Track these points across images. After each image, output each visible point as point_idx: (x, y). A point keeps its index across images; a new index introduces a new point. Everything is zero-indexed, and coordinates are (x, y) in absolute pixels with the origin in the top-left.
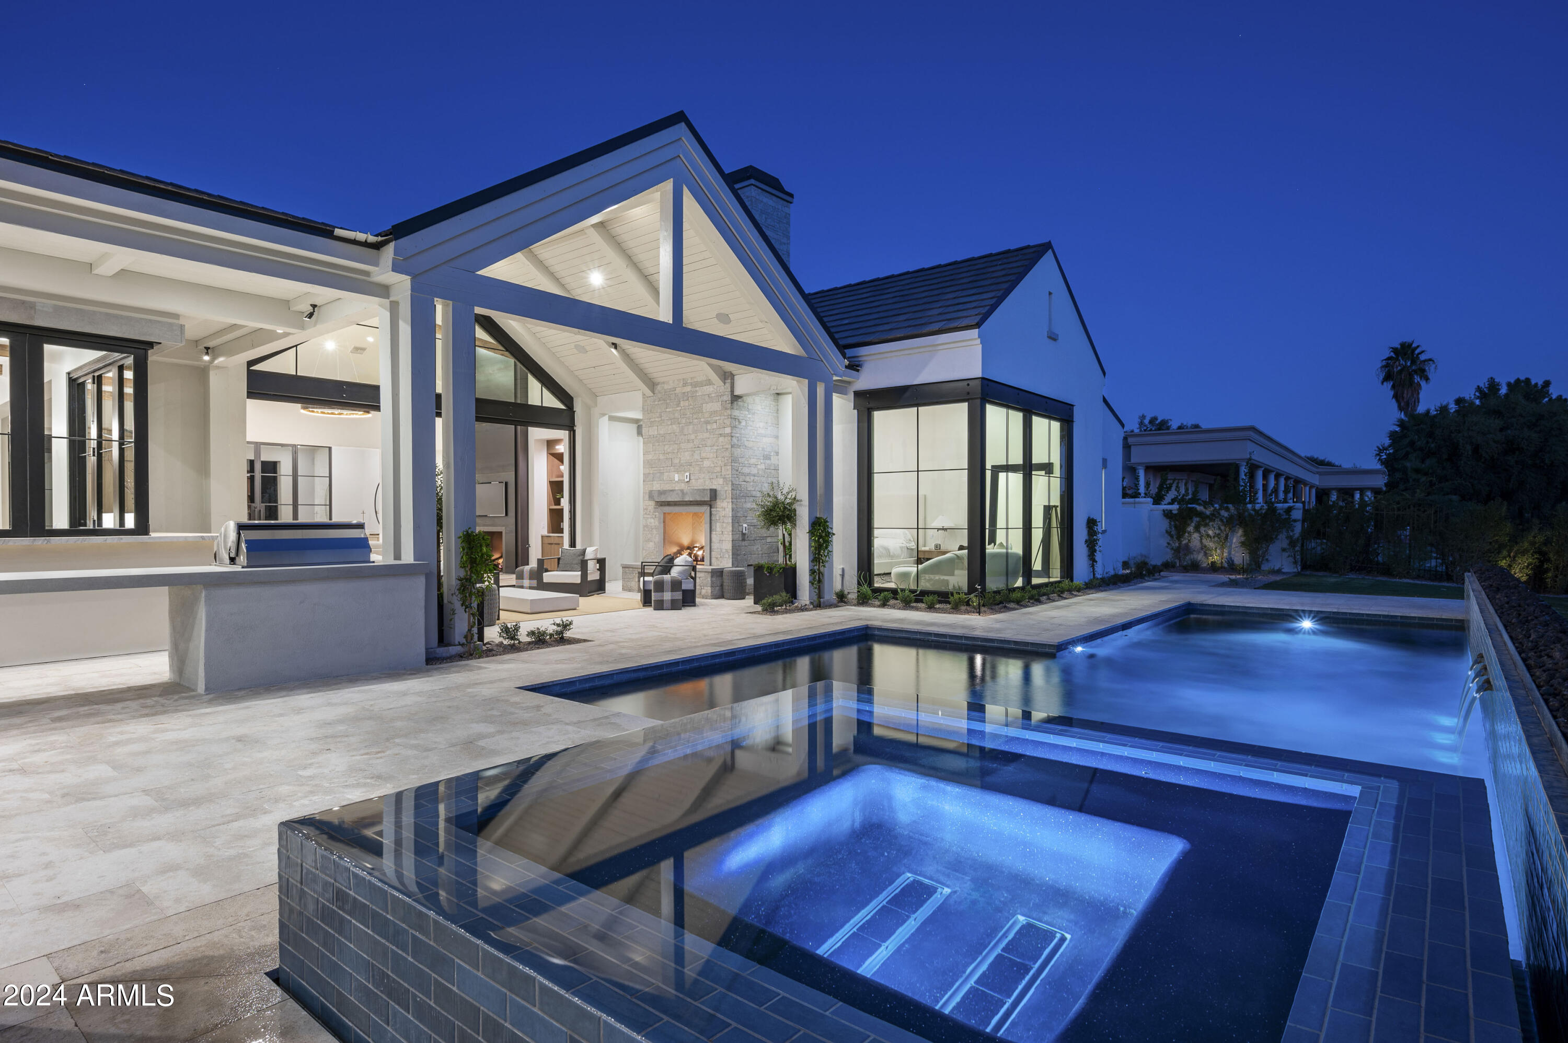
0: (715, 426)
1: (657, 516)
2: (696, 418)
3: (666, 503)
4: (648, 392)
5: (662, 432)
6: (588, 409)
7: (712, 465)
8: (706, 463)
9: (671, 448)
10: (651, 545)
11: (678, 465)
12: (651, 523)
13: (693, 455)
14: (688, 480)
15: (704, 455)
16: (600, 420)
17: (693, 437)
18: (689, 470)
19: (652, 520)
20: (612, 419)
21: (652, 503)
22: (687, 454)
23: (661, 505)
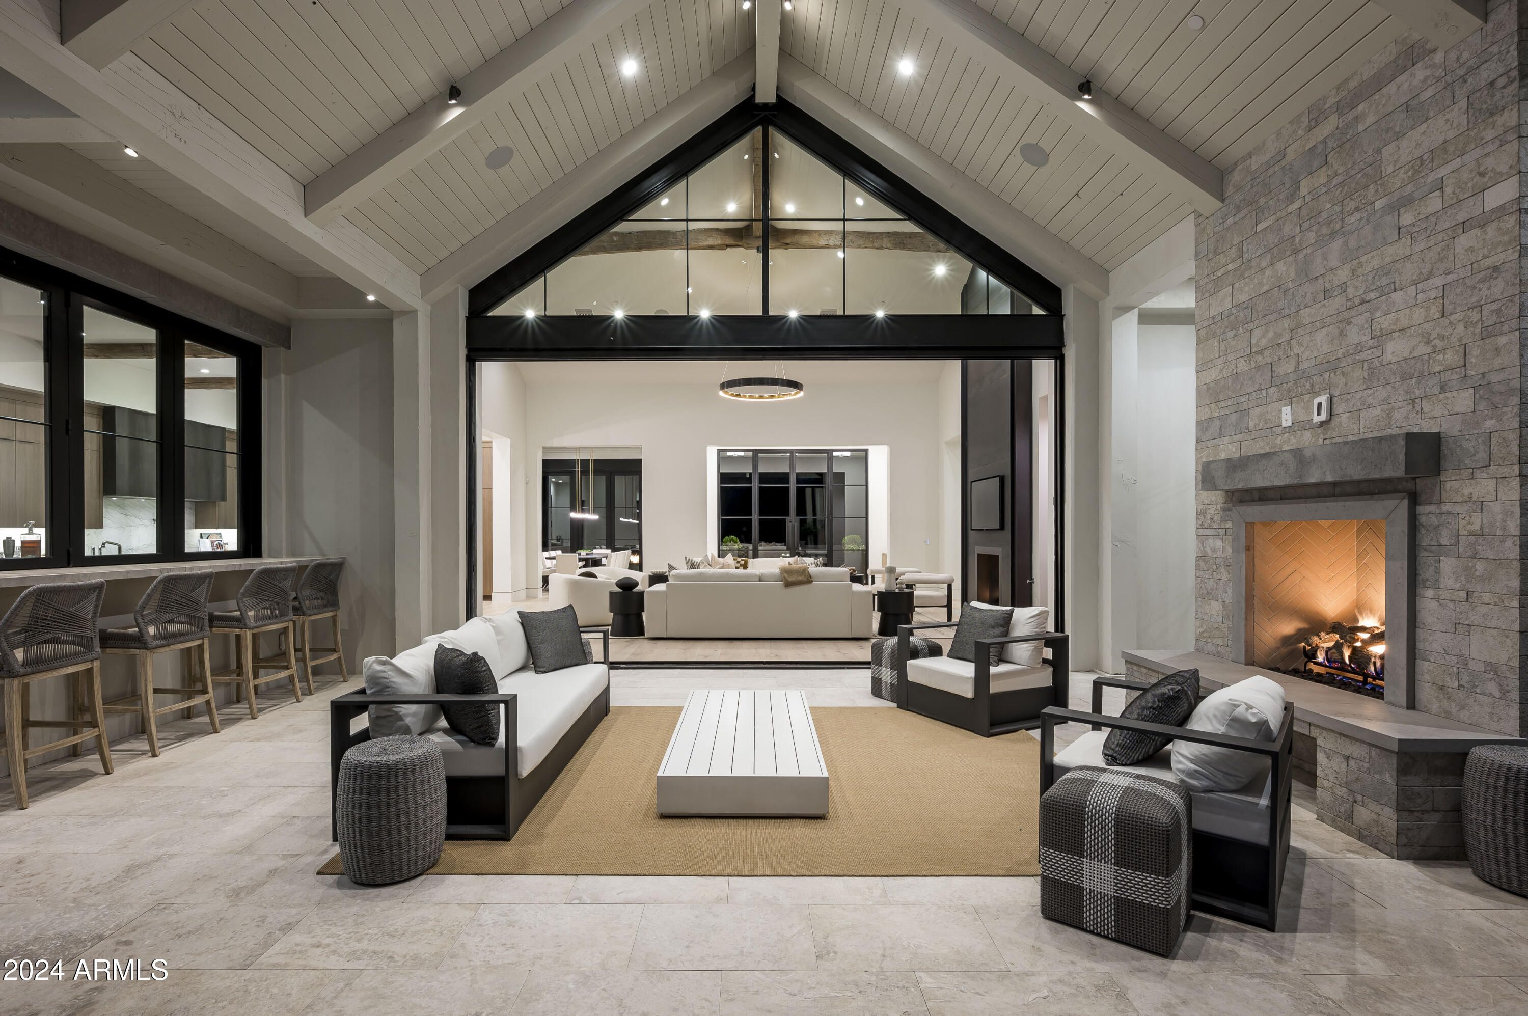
0: (1435, 203)
1: (1230, 532)
2: (1357, 209)
3: (1256, 495)
4: (1207, 202)
5: (1242, 298)
6: (1093, 307)
7: (1423, 350)
8: (1395, 350)
9: (1271, 334)
10: (1215, 608)
11: (1292, 377)
12: (1214, 550)
13: (1342, 334)
14: (1323, 417)
15: (1385, 323)
16: (1114, 323)
17: (1343, 275)
18: (1330, 386)
19: (1219, 543)
20: (1149, 318)
21: (1216, 498)
22: (1320, 336)
23: (1241, 501)
